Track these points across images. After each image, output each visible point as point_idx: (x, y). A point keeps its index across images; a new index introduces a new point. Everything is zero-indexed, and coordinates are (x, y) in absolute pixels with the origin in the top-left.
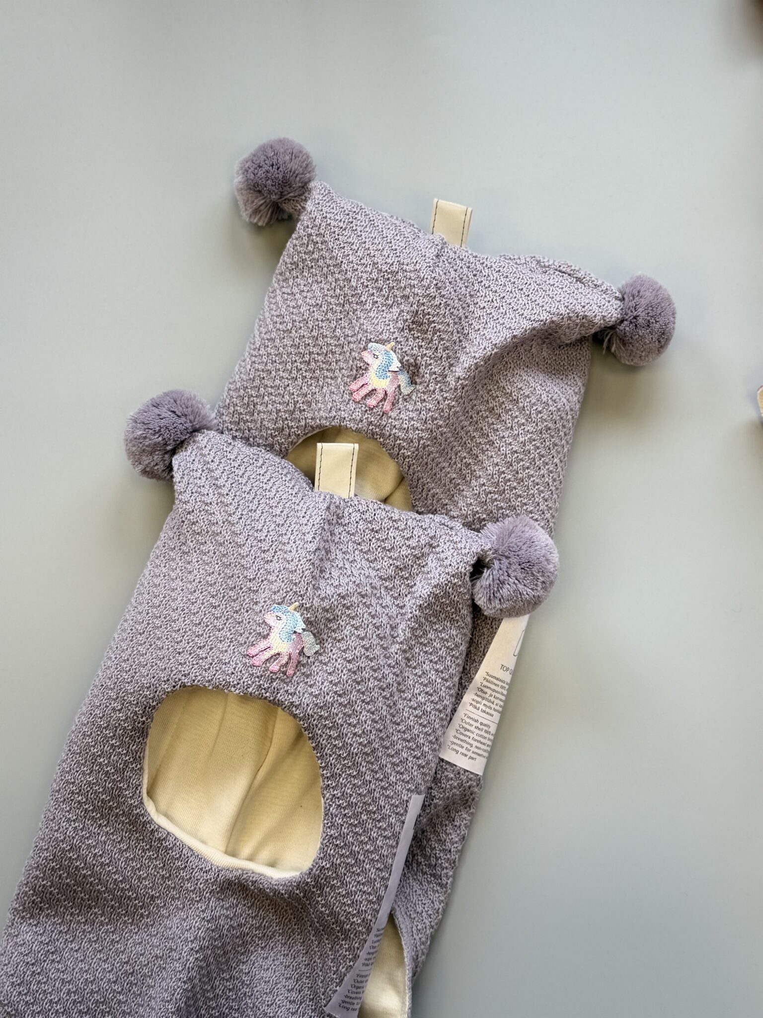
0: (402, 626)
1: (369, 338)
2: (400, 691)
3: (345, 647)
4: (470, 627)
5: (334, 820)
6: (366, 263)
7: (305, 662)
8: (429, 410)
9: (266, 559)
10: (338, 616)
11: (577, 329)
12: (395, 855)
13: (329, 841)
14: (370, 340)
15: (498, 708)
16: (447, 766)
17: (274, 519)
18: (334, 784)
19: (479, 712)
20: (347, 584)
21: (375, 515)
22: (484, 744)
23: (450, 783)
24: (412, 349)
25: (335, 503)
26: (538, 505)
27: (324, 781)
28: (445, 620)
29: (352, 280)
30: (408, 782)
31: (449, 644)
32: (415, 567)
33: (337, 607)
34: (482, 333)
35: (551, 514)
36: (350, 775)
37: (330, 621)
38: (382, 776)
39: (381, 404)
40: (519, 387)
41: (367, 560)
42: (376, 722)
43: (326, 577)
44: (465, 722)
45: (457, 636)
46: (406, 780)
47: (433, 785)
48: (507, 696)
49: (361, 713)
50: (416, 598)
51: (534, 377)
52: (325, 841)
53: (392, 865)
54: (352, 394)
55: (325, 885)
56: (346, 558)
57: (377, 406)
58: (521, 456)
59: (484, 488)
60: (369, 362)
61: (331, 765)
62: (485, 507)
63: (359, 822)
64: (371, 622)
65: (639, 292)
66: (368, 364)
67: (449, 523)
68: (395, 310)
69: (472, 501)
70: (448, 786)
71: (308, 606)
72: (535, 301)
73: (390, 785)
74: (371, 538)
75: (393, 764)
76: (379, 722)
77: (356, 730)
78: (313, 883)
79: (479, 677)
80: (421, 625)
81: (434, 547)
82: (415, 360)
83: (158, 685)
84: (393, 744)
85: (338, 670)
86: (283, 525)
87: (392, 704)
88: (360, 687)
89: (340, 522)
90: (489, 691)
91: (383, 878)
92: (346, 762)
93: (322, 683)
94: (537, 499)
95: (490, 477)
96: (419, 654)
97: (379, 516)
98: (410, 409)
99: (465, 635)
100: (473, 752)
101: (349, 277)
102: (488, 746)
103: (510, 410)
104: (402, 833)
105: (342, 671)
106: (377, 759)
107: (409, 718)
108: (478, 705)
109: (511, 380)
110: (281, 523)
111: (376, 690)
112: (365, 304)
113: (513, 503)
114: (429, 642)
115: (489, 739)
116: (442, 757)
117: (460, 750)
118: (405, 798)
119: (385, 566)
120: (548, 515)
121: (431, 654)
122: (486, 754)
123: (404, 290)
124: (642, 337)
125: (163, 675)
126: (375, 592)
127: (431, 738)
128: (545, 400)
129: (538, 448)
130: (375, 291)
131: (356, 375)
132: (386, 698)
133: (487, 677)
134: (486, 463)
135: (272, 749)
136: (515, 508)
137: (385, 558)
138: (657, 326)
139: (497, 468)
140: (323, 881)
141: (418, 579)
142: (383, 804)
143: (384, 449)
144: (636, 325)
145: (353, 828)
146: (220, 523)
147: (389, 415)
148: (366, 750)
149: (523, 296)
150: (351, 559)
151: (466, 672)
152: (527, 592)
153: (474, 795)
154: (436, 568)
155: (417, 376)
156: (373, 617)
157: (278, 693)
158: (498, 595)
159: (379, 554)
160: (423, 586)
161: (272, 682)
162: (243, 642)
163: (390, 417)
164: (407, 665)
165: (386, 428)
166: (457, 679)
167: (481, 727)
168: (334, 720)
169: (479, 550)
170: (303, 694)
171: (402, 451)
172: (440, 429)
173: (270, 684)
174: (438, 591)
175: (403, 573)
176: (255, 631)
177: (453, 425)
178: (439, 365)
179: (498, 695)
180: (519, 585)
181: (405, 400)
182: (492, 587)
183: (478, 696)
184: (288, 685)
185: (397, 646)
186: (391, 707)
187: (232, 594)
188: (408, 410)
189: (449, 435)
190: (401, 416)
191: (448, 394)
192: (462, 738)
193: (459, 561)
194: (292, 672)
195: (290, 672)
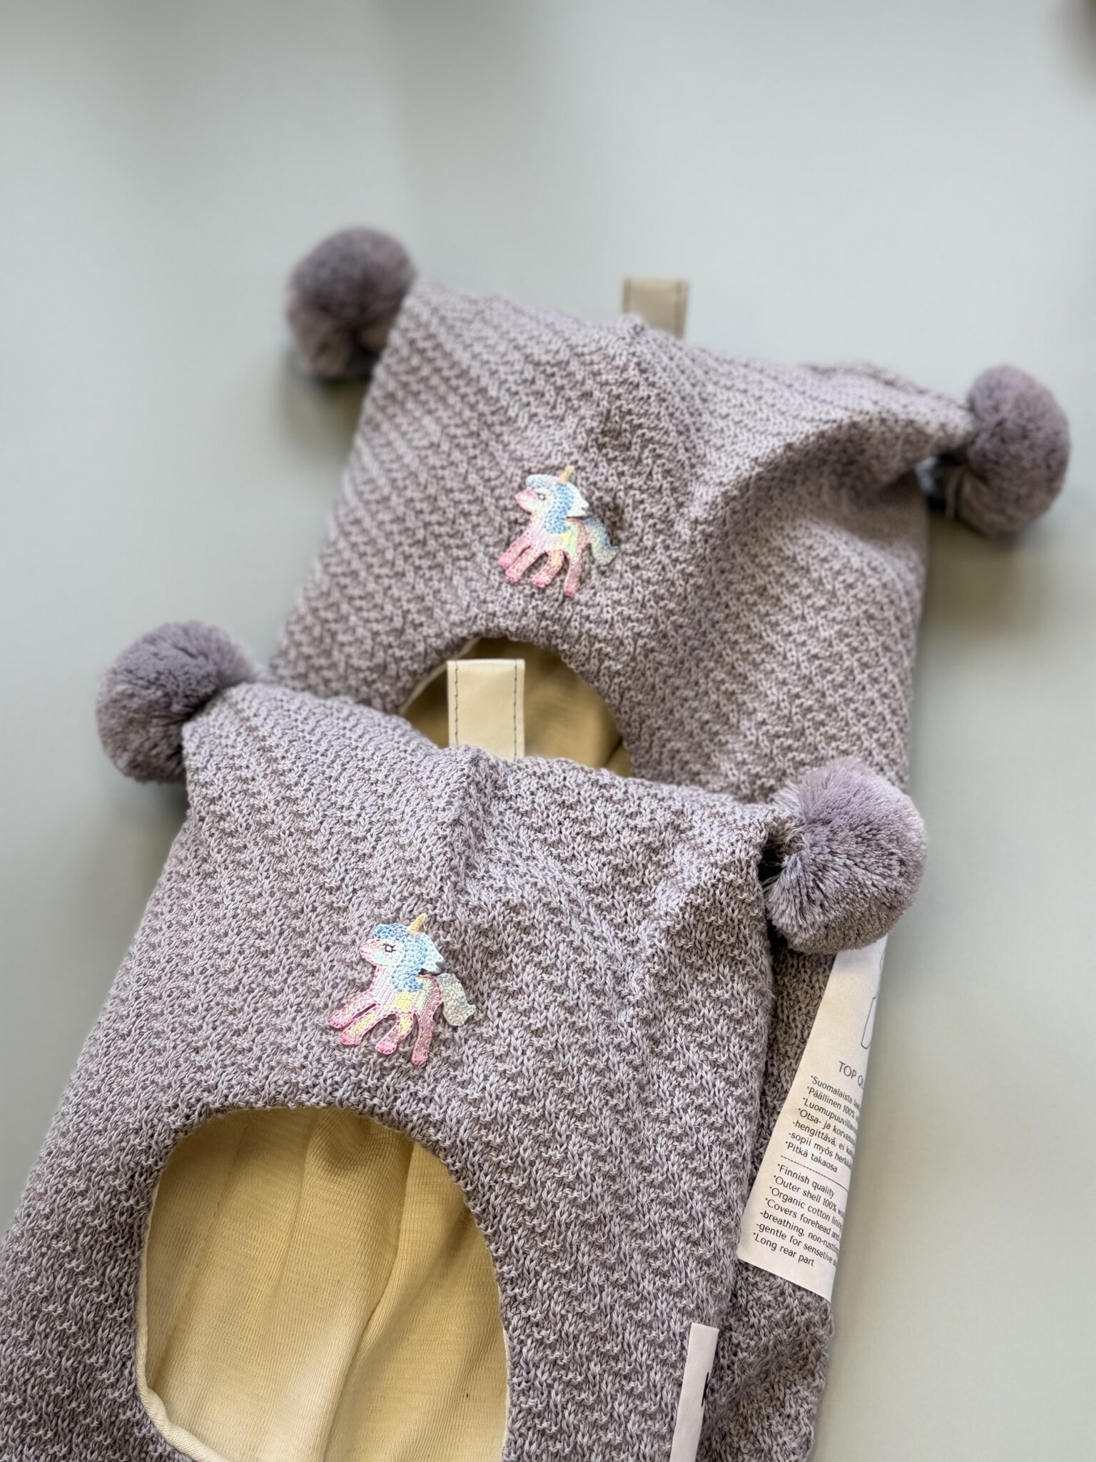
0: (635, 974)
1: (526, 468)
3: (526, 1006)
4: (770, 978)
5: (532, 1376)
7: (448, 1035)
9: (360, 853)
10: (507, 947)
12: (668, 1454)
15: (844, 1154)
16: (758, 1279)
17: (374, 788)
18: (526, 1295)
19: (808, 1161)
20: (522, 887)
21: (565, 779)
22: (825, 1230)
23: (767, 1313)
24: (606, 479)
27: (504, 1291)
28: (719, 962)
30: (679, 1294)
31: (733, 1010)
32: (651, 867)
33: (505, 929)
36: (557, 1272)
37: (492, 955)
38: (624, 1279)
40: (808, 544)
41: (558, 857)
42: (603, 1159)
43: (479, 875)
44: (783, 1182)
45: (746, 994)
46: (675, 1290)
47: (732, 1321)
48: (859, 1132)
49: (569, 1137)
50: (658, 920)
52: (517, 1425)
54: (504, 572)
56: (517, 851)
57: (551, 584)
58: (826, 665)
59: (764, 729)
61: (517, 1252)
63: (586, 1380)
64: (575, 961)
66: (529, 513)
69: (746, 756)
70: (763, 1321)
71: (445, 918)
73: (644, 1298)
74: (561, 819)
77: (563, 1173)
79: (799, 1088)
80: (673, 971)
81: (683, 831)
82: (614, 498)
85: (516, 1050)
86: (390, 796)
87: (631, 1126)
88: (562, 1085)
89: (499, 793)
90: (823, 1118)
92: (547, 1243)
93: (486, 1078)
94: (866, 744)
96: (676, 1033)
97: (572, 781)
99: (763, 994)
100: (807, 1247)
102: (834, 1235)
103: (796, 586)
104: (680, 1408)
105: (524, 1053)
106: (611, 1239)
108: (804, 1147)
110: (386, 793)
111: (596, 1092)
112: (516, 421)
113: (823, 752)
114: (692, 1007)
115: (834, 1221)
116: (743, 1256)
117: (780, 1242)
118: (678, 1329)
119: (594, 868)
121: (699, 1030)
122: (833, 1255)
126: (576, 910)
127: (719, 1203)
132: (618, 1113)
133: (816, 1087)
134: (764, 685)
135: (398, 1263)
137: (592, 854)
141: (659, 888)
142: (632, 1339)
145: (575, 1393)
146: (271, 806)
148: (587, 1216)
150: (525, 854)
151: (772, 1080)
152: (873, 880)
153: (818, 1346)
154: (691, 863)
155: (621, 528)
156: (577, 950)
157: (396, 1099)
158: (817, 895)
159: (580, 846)
160: (669, 897)
161: (383, 1076)
162: (322, 1005)
163: (578, 603)
164: (652, 1051)
165: (573, 624)
166: (755, 1084)
167: (817, 1192)
168: (515, 1152)
169: (769, 819)
170: (449, 1099)
171: (606, 663)
172: (672, 618)
173: (378, 1079)
174: (699, 901)
175: (629, 879)
176: (343, 979)
177: (694, 613)
178: (658, 502)
179: (841, 1126)
180: (856, 869)
181: (603, 573)
182: (803, 882)
183: (801, 1126)
184: (416, 1084)
185: (631, 1012)
186: (629, 1133)
187: (296, 923)
188: (608, 589)
189: (690, 632)
190: (598, 599)
191: (679, 554)
192: (780, 1215)
193: (733, 840)
194: (423, 1058)
195: (419, 1057)
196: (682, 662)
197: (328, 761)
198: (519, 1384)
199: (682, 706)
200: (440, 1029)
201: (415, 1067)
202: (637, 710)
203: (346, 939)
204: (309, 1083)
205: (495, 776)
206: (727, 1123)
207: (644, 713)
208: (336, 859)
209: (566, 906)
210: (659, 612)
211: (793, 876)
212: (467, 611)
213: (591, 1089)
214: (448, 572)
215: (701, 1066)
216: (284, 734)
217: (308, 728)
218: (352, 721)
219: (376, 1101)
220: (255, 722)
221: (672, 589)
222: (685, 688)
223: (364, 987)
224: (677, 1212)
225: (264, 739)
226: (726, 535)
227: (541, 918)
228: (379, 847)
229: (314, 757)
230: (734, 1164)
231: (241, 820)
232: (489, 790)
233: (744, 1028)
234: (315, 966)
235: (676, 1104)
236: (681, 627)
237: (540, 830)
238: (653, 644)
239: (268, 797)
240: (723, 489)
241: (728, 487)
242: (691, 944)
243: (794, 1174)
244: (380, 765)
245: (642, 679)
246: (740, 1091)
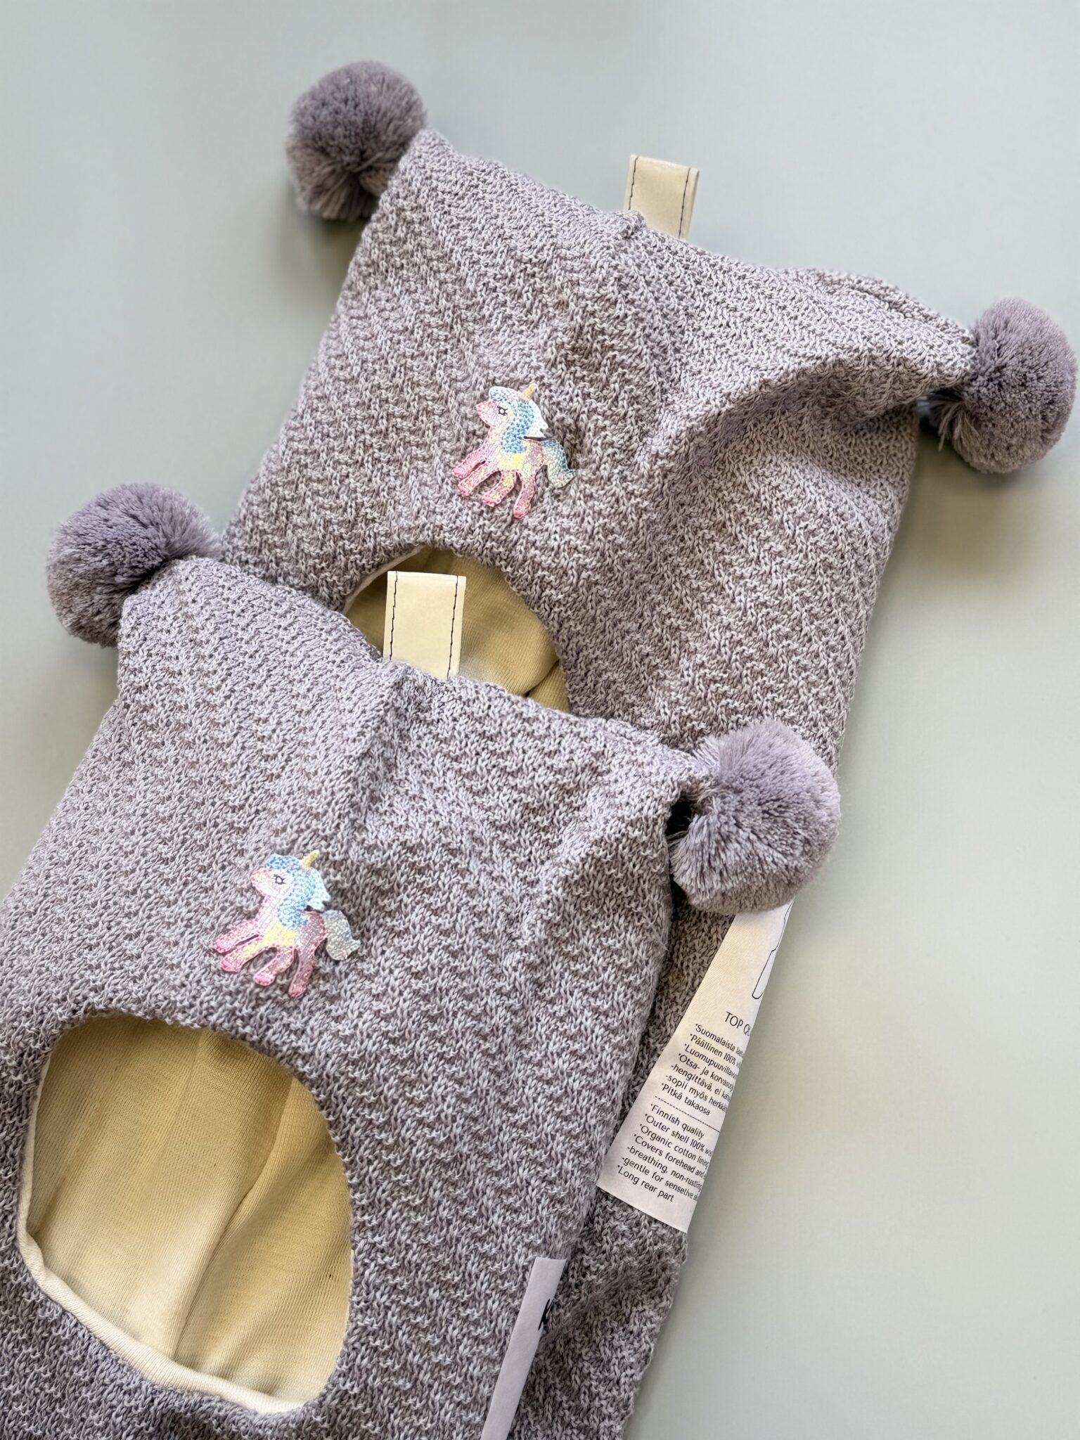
0: (529, 918)
1: (491, 377)
2: (521, 1045)
3: (410, 947)
4: (665, 930)
5: (371, 1296)
6: (495, 249)
7: (328, 970)
8: (600, 514)
9: (269, 772)
10: (399, 886)
11: (887, 385)
12: (496, 1377)
13: (360, 1338)
14: (494, 383)
15: (719, 1098)
16: (616, 1209)
17: (294, 702)
18: (375, 1222)
19: (681, 1104)
20: (423, 826)
21: (489, 707)
22: (690, 1169)
23: (620, 1242)
24: (571, 400)
25: (414, 681)
26: (806, 708)
27: (354, 1214)
28: (615, 912)
29: (469, 279)
30: (528, 1230)
31: (623, 960)
32: (562, 808)
33: (399, 867)
34: (705, 378)
35: (831, 729)
36: (407, 1204)
37: (383, 894)
38: (474, 1213)
39: (508, 500)
40: (774, 484)
41: (470, 789)
42: (467, 1101)
43: (381, 811)
44: (654, 1121)
45: (638, 945)
46: (524, 1225)
47: (585, 1244)
48: (739, 1078)
49: (435, 1079)
50: (559, 865)
51: (803, 471)
52: (352, 1339)
53: (489, 1399)
54: (457, 483)
55: (349, 1430)
56: (428, 781)
57: (501, 505)
58: (773, 614)
59: (702, 671)
60: (490, 423)
61: (371, 1181)
62: (704, 709)
63: (423, 1305)
64: (466, 904)
65: (1007, 323)
66: (488, 427)
67: (633, 735)
68: (544, 330)
69: (680, 696)
70: (615, 1249)
71: (338, 858)
72: (809, 325)
73: (491, 1232)
74: (479, 749)
75: (500, 1191)
76: (473, 1101)
77: (424, 1113)
78: (326, 1425)
79: (682, 1034)
80: (566, 918)
81: (600, 774)
82: (576, 421)
83: (45, 1009)
84: (500, 1149)
85: (393, 990)
86: (308, 712)
87: (501, 1068)
88: (436, 1028)
89: (422, 716)
90: (702, 1064)
91: (468, 1424)
92: (400, 1177)
93: (360, 1015)
94: (803, 698)
95: (714, 651)
96: (562, 977)
97: (497, 710)
98: (565, 513)
99: (655, 945)
100: (668, 1184)
101: (464, 274)
102: (698, 1173)
103: (756, 527)
104: (514, 1334)
105: (401, 994)
106: (466, 1176)
107: (535, 1101)
108: (679, 1090)
109: (760, 472)
110: (305, 708)
111: (468, 1036)
112: (489, 321)
113: (757, 701)
114: (581, 954)
115: (700, 1160)
116: (605, 1188)
117: (642, 1177)
118: (521, 1262)
119: (503, 803)
120: (825, 731)
121: (585, 977)
122: (696, 1192)
123: (560, 292)
124: (1012, 407)
125: (55, 990)
126: (478, 848)
127: (580, 1144)
128: (823, 511)
129: (808, 600)
130: (508, 298)
131: (467, 447)
132: (489, 1055)
133: (699, 1035)
134: (709, 626)
136: (760, 713)
137: (505, 789)
138: (1041, 385)
139: (728, 634)
140: (346, 1421)
141: (567, 831)
142: (474, 1270)
143: (514, 589)
144: (1000, 385)
145: (411, 1316)
146: (192, 707)
147: (525, 522)
148: (443, 1155)
149: (785, 317)
150: (437, 785)
152: (774, 858)
153: (668, 1272)
154: (601, 810)
155: (580, 452)
156: (471, 893)
157: (268, 1028)
158: (717, 864)
159: (493, 779)
160: (573, 844)
161: (258, 1005)
162: (209, 926)
163: (526, 526)
164: (536, 994)
165: (518, 547)
166: (636, 1032)
167: (686, 1134)
168: (379, 1090)
169: (684, 778)
170: (321, 1033)
171: (547, 592)
172: (620, 553)
173: (253, 1008)
174: (601, 853)
175: (538, 818)
176: (232, 904)
177: (644, 548)
178: (621, 430)
179: (719, 1073)
180: (758, 844)
181: (557, 496)
182: (706, 848)
183: (679, 1070)
184: (290, 1015)
185: (518, 956)
186: (499, 1075)
187: (198, 835)
188: (559, 514)
189: (638, 567)
190: (547, 524)
191: (635, 487)
192: (647, 1152)
193: (643, 797)
194: (301, 990)
195: (297, 988)
196: (627, 596)
197: (254, 665)
198: (358, 1303)
199: (623, 638)
200: (321, 963)
201: (291, 998)
202: (575, 640)
203: (241, 862)
204: (186, 1003)
205: (419, 698)
206: (600, 1069)
207: (582, 643)
208: (244, 777)
209: (467, 845)
210: (607, 545)
211: (698, 841)
212: (417, 518)
213: (463, 1034)
214: (405, 470)
215: (582, 1013)
216: (217, 629)
217: (243, 623)
218: (289, 619)
219: (248, 1029)
220: (194, 609)
221: (624, 523)
222: (628, 620)
223: (250, 916)
224: (537, 1153)
225: (196, 631)
226: (689, 469)
227: (437, 860)
228: (288, 769)
229: (241, 659)
230: (602, 1108)
231: (163, 716)
232: (411, 713)
233: (631, 978)
234: (209, 884)
235: (551, 1048)
236: (629, 561)
237: (456, 759)
238: (598, 577)
239: (190, 697)
240: (689, 425)
241: (694, 423)
242: (588, 894)
243: (665, 1115)
244: (305, 675)
245: (583, 611)
246: (618, 1038)
